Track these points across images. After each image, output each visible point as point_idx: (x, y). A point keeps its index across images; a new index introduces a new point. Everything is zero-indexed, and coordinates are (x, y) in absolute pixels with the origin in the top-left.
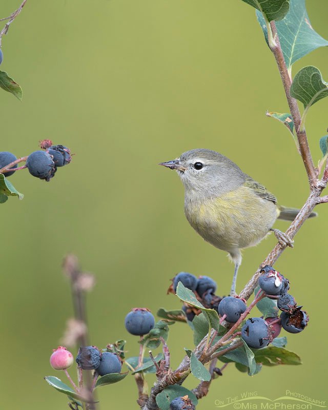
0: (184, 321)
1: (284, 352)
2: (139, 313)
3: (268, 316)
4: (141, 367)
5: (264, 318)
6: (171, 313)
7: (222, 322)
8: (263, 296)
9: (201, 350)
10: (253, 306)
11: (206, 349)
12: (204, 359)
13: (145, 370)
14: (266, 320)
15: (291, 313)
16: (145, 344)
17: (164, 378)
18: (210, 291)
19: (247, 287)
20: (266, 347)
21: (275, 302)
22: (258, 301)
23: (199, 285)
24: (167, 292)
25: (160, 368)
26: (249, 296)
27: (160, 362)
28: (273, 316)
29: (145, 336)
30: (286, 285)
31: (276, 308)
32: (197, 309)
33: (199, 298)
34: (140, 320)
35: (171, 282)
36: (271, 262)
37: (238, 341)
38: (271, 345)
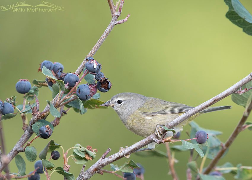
0: (47, 86)
1: (99, 102)
2: (23, 82)
3: (90, 83)
4: (24, 110)
5: (88, 85)
6: (40, 82)
7: (66, 86)
8: (88, 73)
9: (55, 101)
10: (82, 78)
11: (58, 101)
12: (57, 106)
13: (26, 112)
14: (89, 85)
15: (102, 82)
16: (27, 98)
17: (36, 116)
18: (60, 70)
19: (79, 68)
20: (89, 99)
21: (94, 76)
22: (85, 75)
23: (54, 67)
24: (37, 71)
25: (34, 111)
26: (80, 73)
27: (34, 108)
28: (93, 83)
29: (26, 94)
30: (99, 67)
31: (94, 79)
32: (53, 80)
33: (54, 74)
34: (24, 86)
35: (40, 66)
36: (92, 55)
37: (75, 97)
38: (92, 98)
